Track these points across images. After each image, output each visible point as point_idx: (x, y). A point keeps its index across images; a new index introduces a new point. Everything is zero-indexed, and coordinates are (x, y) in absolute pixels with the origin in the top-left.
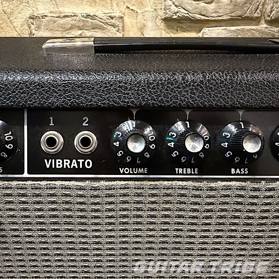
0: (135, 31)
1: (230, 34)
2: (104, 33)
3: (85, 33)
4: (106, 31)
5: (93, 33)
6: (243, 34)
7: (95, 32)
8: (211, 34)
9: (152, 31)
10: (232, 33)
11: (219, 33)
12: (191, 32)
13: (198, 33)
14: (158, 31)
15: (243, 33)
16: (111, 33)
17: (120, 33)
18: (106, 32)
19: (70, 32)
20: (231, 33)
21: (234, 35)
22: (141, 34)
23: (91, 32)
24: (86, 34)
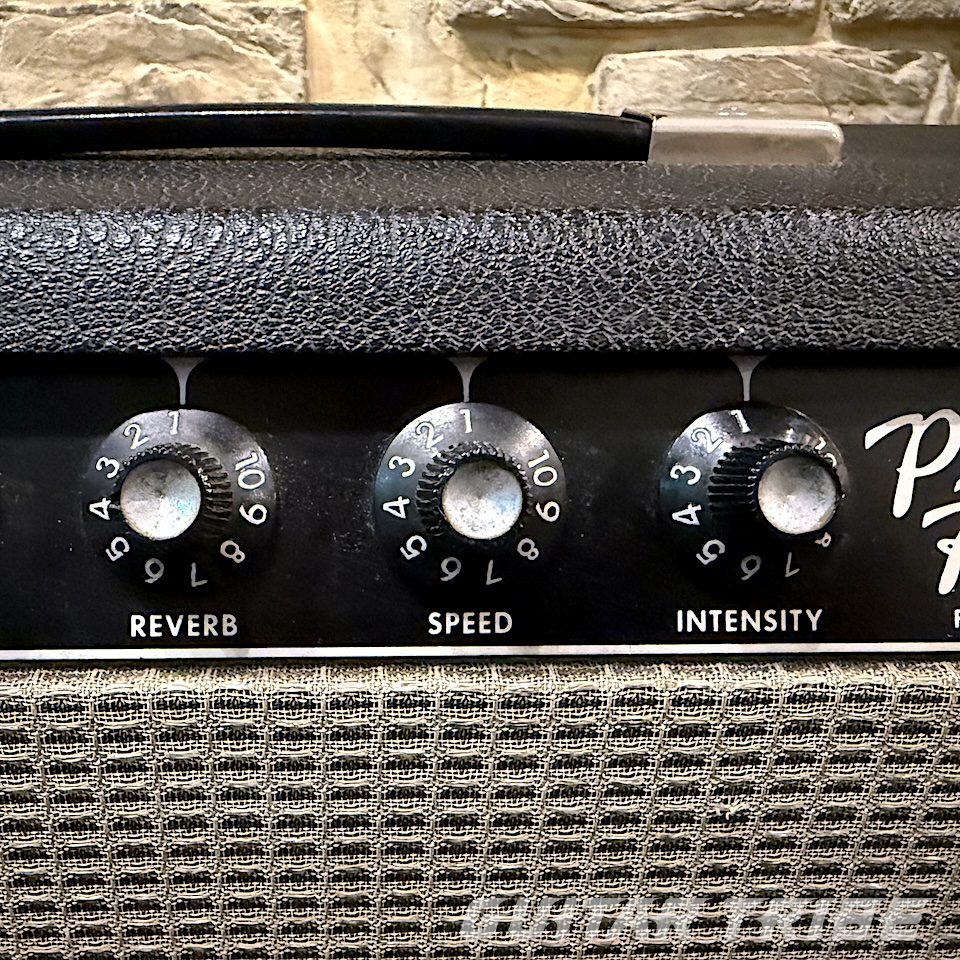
0: (353, 68)
1: (705, 76)
2: (234, 73)
3: (162, 74)
4: (243, 69)
5: (189, 76)
6: (754, 76)
7: (199, 69)
8: (635, 75)
9: (416, 70)
10: (711, 74)
11: (663, 71)
12: (560, 72)
13: (586, 75)
14: (438, 69)
15: (754, 73)
16: (261, 73)
17: (295, 72)
18: (241, 72)
19: (104, 70)
20: (708, 71)
21: (719, 78)
22: (376, 80)
23: (184, 70)
24: (162, 77)
